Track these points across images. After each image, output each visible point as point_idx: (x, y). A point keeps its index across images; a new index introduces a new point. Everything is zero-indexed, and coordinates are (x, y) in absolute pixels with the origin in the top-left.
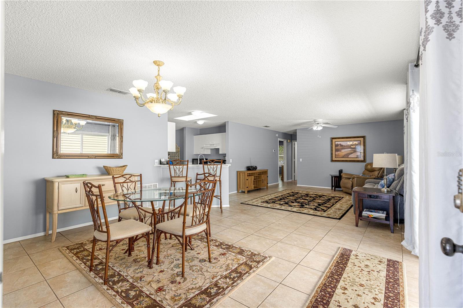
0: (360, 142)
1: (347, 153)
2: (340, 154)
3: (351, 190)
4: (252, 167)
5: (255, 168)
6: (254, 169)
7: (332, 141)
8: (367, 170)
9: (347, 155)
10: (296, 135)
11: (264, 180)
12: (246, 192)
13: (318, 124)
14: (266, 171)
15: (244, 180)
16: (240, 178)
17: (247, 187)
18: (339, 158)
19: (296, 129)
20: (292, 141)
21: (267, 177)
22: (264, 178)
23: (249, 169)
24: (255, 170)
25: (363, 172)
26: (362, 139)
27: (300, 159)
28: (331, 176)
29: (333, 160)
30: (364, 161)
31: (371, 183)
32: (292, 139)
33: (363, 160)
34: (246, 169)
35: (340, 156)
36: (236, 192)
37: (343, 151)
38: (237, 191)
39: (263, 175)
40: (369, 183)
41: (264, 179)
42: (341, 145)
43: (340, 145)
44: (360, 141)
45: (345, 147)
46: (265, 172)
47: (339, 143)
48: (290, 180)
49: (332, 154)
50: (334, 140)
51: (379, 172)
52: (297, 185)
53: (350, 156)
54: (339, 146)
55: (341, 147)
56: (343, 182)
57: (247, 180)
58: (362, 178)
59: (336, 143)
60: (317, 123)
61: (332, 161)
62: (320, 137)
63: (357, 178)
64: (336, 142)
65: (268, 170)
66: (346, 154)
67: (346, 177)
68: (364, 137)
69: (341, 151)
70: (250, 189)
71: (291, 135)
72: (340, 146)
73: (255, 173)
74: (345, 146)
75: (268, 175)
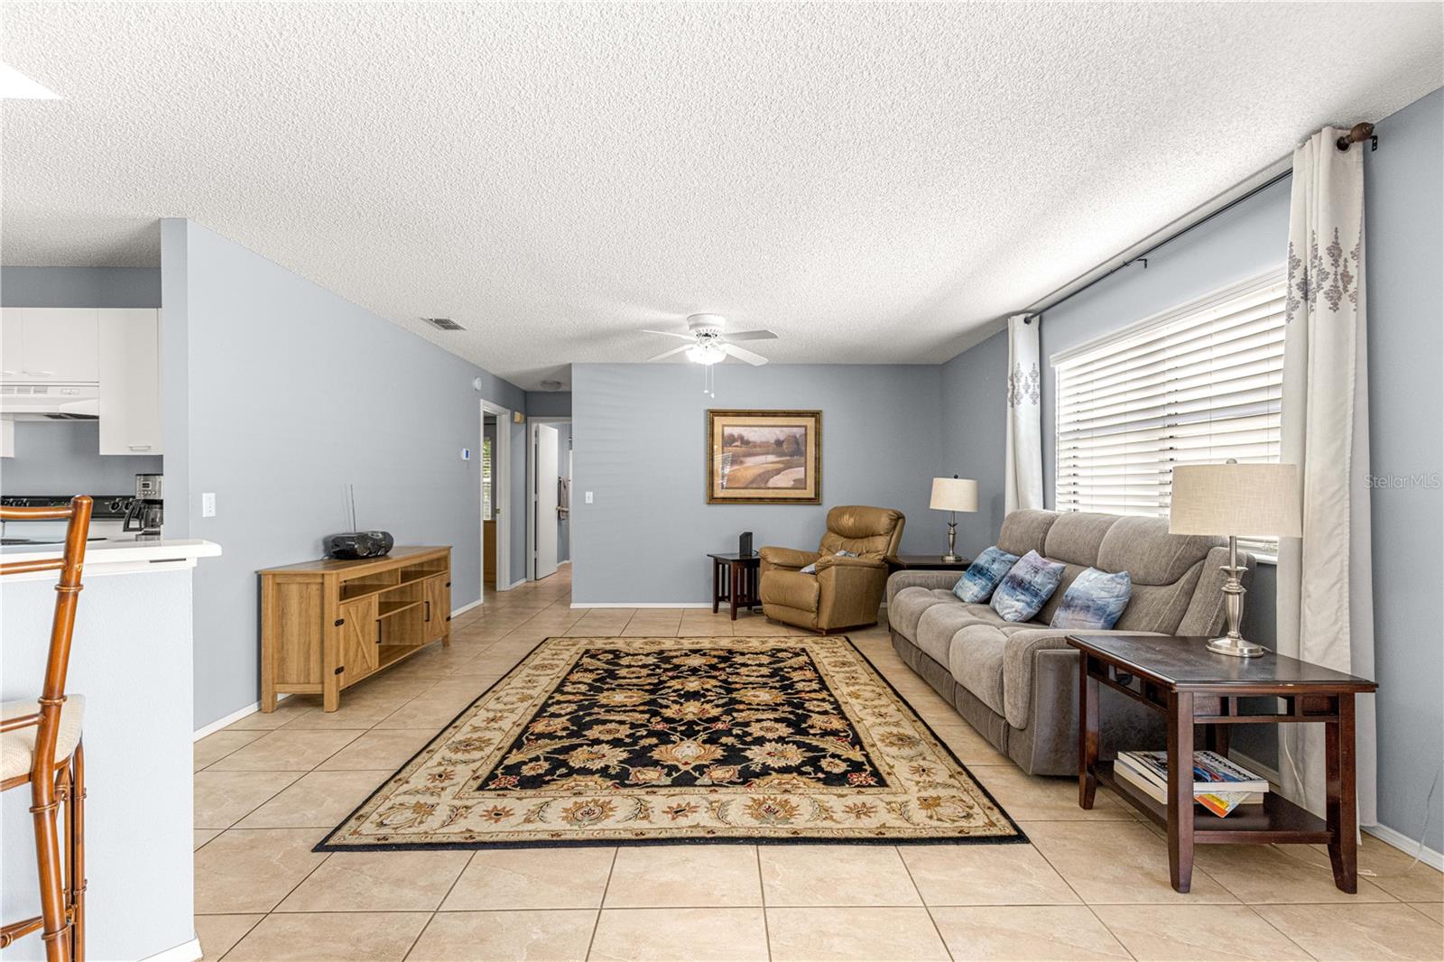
0: (806, 430)
1: (761, 471)
2: (739, 474)
3: (813, 615)
4: (362, 538)
5: (378, 547)
6: (380, 547)
7: (712, 423)
8: (837, 533)
9: (762, 480)
10: (570, 393)
11: (435, 603)
12: (331, 698)
13: (707, 335)
14: (443, 553)
15: (315, 629)
16: (282, 614)
17: (339, 671)
18: (737, 491)
19: (570, 365)
20: (529, 418)
21: (448, 585)
22: (433, 592)
23: (342, 551)
24: (385, 556)
25: (820, 538)
26: (810, 422)
27: (587, 493)
28: (712, 559)
29: (715, 496)
30: (816, 500)
31: (914, 585)
32: (526, 410)
33: (813, 496)
34: (321, 555)
35: (739, 481)
36: (254, 707)
37: (750, 461)
38: (259, 698)
39: (426, 581)
40: (909, 585)
41: (433, 597)
42: (745, 442)
43: (741, 438)
44: (806, 427)
45: (758, 449)
46: (436, 565)
47: (736, 431)
48: (521, 582)
49: (711, 473)
50: (718, 421)
51: (888, 538)
52: (573, 606)
53: (771, 484)
54: (736, 444)
55: (744, 449)
56: (768, 580)
57: (339, 623)
58: (850, 565)
59: (728, 431)
60: (703, 330)
61: (713, 499)
62: (713, 396)
63: (837, 565)
64: (726, 428)
65: (449, 548)
66: (760, 475)
67: (776, 561)
68: (816, 415)
69: (742, 463)
70: (356, 673)
71: (526, 393)
72: (738, 443)
73: (380, 573)
74: (755, 445)
75: (449, 578)
